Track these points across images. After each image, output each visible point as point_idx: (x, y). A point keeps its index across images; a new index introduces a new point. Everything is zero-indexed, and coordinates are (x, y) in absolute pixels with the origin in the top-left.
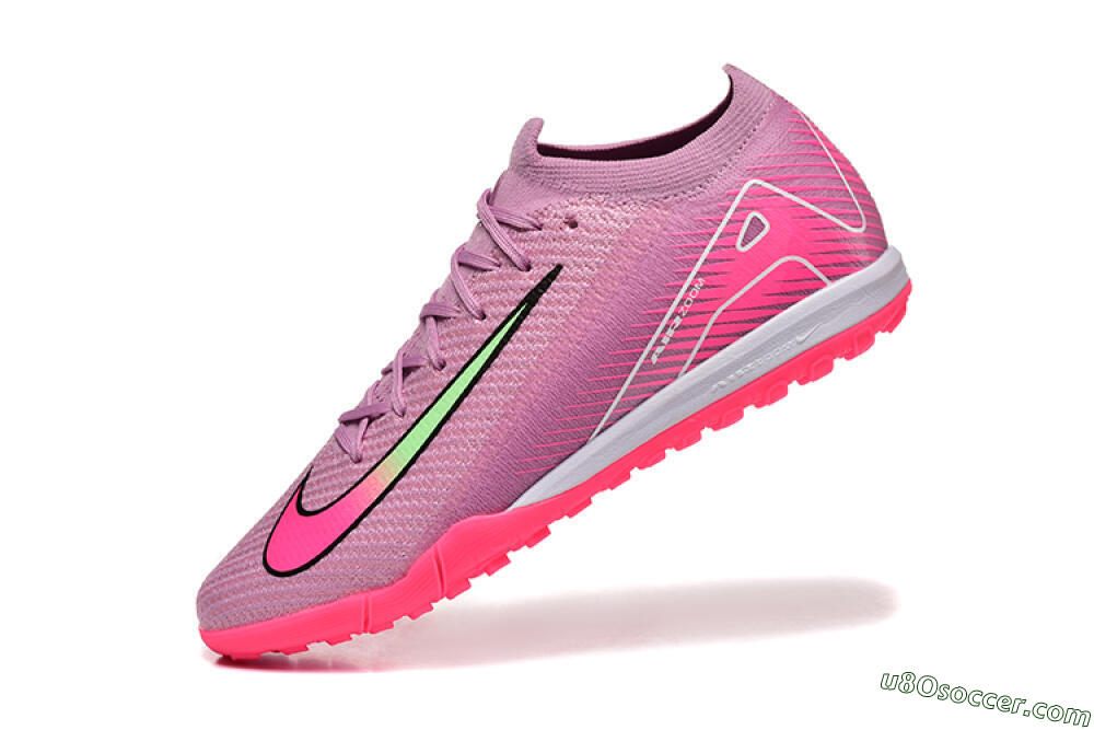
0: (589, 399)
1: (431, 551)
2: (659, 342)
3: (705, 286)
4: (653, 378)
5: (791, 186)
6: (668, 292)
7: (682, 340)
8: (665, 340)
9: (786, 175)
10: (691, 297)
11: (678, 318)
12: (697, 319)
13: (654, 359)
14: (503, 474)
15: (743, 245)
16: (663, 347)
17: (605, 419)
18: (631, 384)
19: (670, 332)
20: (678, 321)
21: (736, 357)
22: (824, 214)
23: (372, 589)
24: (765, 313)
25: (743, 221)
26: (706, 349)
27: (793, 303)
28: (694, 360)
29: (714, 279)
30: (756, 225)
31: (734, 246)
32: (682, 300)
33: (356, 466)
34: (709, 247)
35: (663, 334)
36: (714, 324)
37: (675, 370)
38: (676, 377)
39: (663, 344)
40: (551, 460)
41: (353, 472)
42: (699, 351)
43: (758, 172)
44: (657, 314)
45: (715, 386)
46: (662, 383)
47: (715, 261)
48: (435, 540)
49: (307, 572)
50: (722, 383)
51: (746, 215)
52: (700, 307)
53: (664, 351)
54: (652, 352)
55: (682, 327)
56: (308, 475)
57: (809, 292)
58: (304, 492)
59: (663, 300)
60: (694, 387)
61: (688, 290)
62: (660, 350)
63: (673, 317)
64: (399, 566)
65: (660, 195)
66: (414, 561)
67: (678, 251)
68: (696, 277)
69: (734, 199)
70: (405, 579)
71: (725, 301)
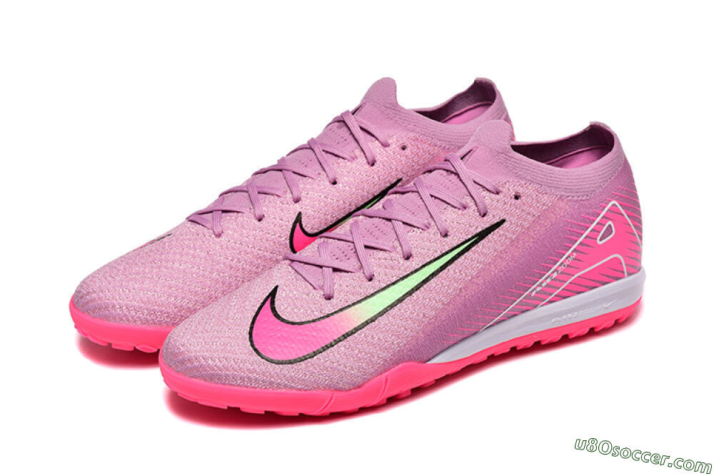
2: (541, 285)
3: (575, 259)
4: (527, 304)
6: (557, 256)
7: (551, 286)
8: (544, 284)
10: (567, 263)
12: (564, 277)
13: (534, 293)
14: (436, 340)
15: (601, 240)
16: (541, 288)
17: (495, 320)
18: (516, 305)
19: (549, 280)
20: (555, 275)
22: (636, 233)
23: (337, 390)
24: (593, 284)
25: (604, 225)
26: (558, 296)
28: (550, 300)
29: (581, 256)
30: (609, 230)
31: (596, 239)
32: (562, 263)
33: (327, 302)
34: (584, 236)
35: (545, 281)
36: (570, 283)
37: (538, 303)
38: (536, 307)
39: (541, 286)
40: (460, 338)
42: (555, 296)
43: (617, 197)
44: (547, 267)
45: (554, 320)
46: (528, 308)
47: (584, 245)
50: (558, 319)
51: (606, 222)
52: (569, 270)
54: (535, 289)
55: (555, 279)
57: (617, 279)
59: (553, 260)
60: (542, 317)
61: (567, 258)
62: (539, 289)
63: (553, 272)
64: (360, 380)
65: (566, 194)
66: (369, 380)
67: (568, 232)
68: (573, 252)
69: (603, 210)
70: (359, 390)
71: (580, 271)
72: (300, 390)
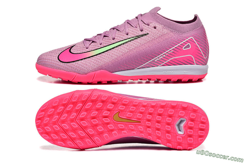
0: (140, 61)
1: (94, 73)
2: (158, 58)
3: (173, 52)
4: (153, 64)
5: (198, 42)
6: (166, 49)
7: (163, 60)
8: (160, 58)
9: (198, 40)
10: (169, 53)
11: (165, 55)
12: (168, 57)
13: (156, 60)
14: (116, 66)
15: (184, 48)
16: (159, 59)
17: (140, 67)
18: (149, 63)
19: (162, 57)
20: (164, 56)
21: (171, 69)
22: (201, 51)
23: (78, 73)
24: (181, 63)
25: (186, 44)
26: (166, 64)
27: (187, 64)
28: (163, 65)
29: (175, 52)
30: (188, 46)
31: (182, 48)
32: (167, 52)
33: (86, 49)
34: (178, 45)
35: (160, 57)
36: (171, 60)
37: (158, 65)
38: (158, 66)
39: (159, 58)
40: (126, 68)
41: (85, 50)
43: (194, 36)
44: (161, 52)
45: (164, 72)
46: (154, 66)
47: (177, 48)
48: (96, 71)
49: (67, 64)
50: (166, 72)
51: (187, 43)
52: (170, 55)
53: (159, 60)
54: (156, 59)
55: (164, 57)
56: (74, 46)
57: (191, 64)
58: (72, 49)
59: (164, 50)
60: (160, 70)
61: (170, 51)
62: (158, 59)
63: (164, 54)
64: (86, 72)
65: (174, 31)
66: (89, 72)
67: (172, 43)
68: (172, 49)
69: (187, 39)
70: (86, 75)
71: (175, 57)
72: (67, 71)
